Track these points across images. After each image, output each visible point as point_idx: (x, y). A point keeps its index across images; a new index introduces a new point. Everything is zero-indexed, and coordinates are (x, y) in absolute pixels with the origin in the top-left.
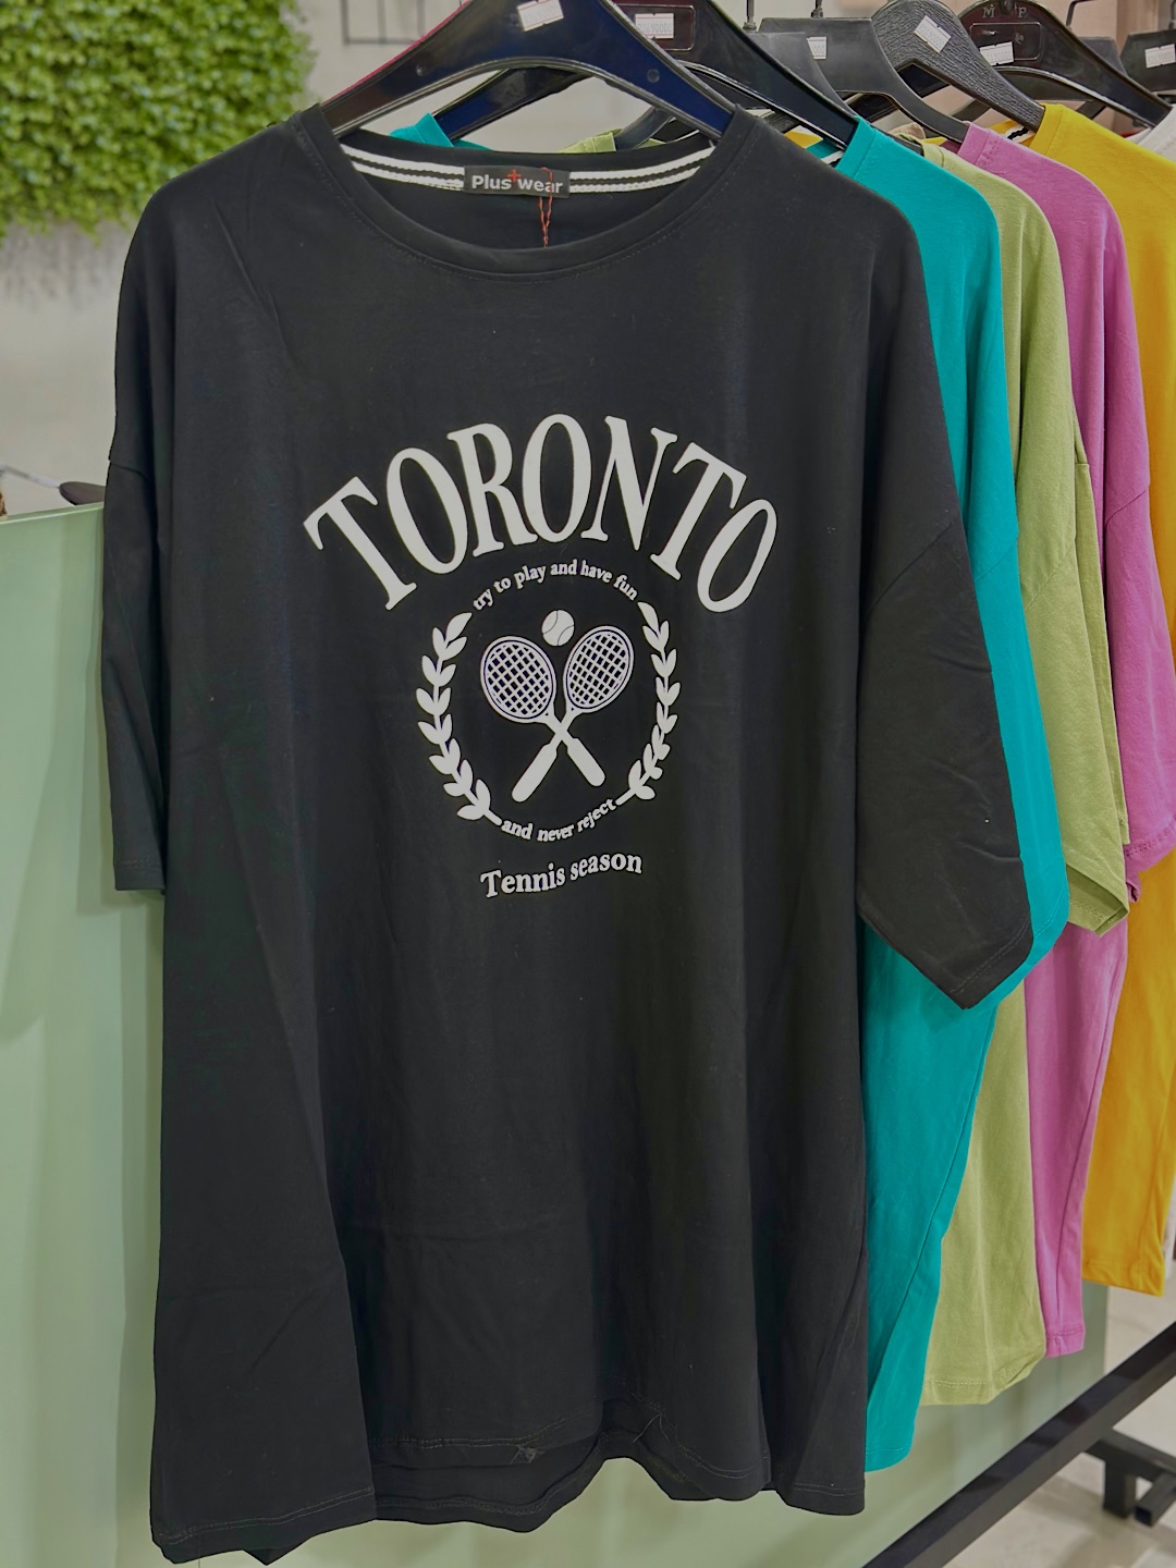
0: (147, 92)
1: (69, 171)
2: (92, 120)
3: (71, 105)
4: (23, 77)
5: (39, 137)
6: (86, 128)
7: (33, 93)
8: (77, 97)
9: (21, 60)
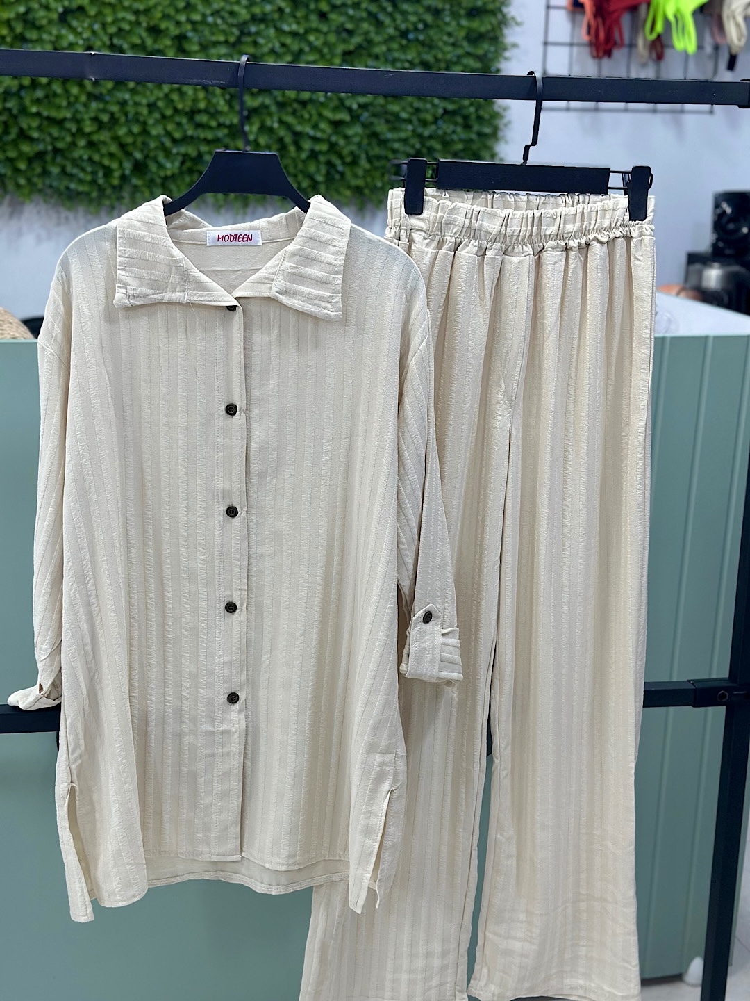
0: (390, 136)
1: (342, 174)
2: (353, 148)
3: (342, 142)
4: (315, 127)
5: (322, 158)
6: (352, 153)
7: (319, 135)
8: (346, 137)
9: (315, 118)
